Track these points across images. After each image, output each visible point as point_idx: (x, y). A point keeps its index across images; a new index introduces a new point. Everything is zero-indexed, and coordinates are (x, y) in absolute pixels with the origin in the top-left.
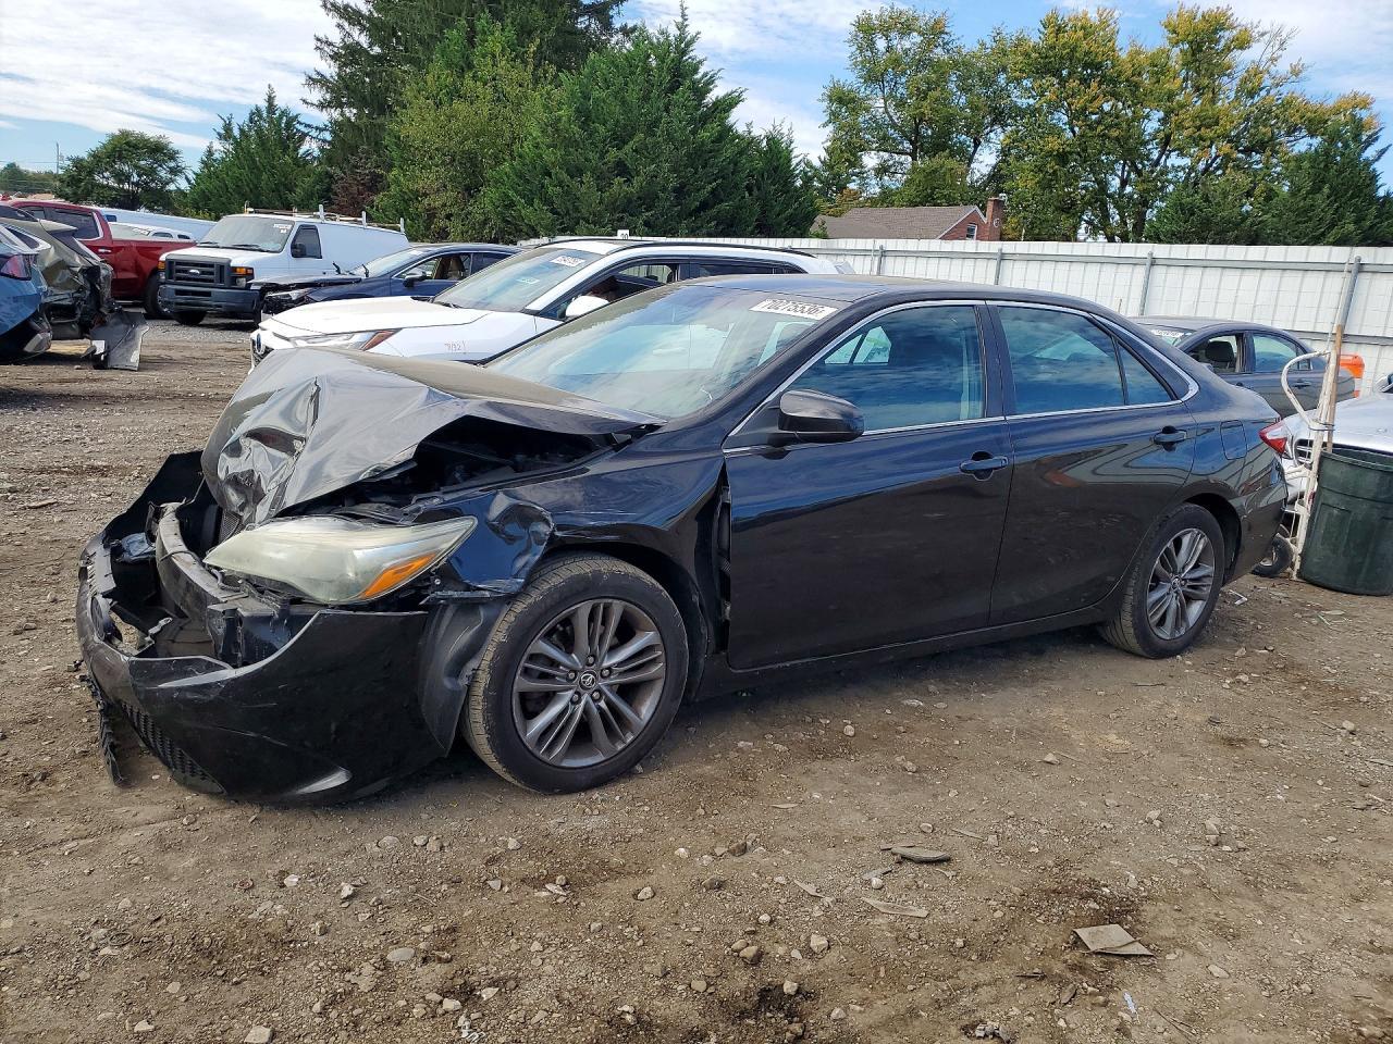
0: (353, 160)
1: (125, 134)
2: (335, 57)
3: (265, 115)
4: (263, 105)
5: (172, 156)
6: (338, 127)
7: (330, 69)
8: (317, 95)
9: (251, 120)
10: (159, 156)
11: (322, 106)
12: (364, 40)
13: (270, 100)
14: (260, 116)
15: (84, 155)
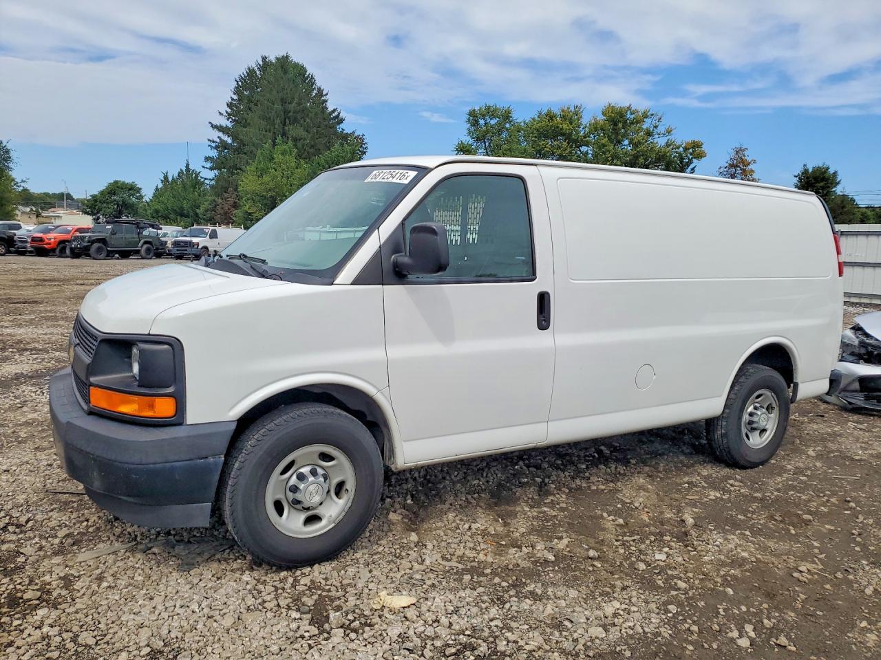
0: (226, 195)
1: (116, 182)
2: (216, 148)
3: (185, 172)
4: (184, 169)
5: (139, 190)
6: (218, 179)
7: (214, 154)
8: (209, 165)
9: (179, 176)
10: (132, 192)
11: (211, 169)
12: (229, 140)
13: (187, 166)
14: (183, 174)
15: (97, 193)
